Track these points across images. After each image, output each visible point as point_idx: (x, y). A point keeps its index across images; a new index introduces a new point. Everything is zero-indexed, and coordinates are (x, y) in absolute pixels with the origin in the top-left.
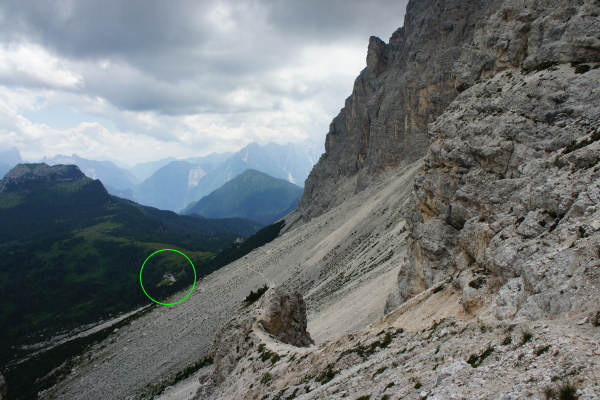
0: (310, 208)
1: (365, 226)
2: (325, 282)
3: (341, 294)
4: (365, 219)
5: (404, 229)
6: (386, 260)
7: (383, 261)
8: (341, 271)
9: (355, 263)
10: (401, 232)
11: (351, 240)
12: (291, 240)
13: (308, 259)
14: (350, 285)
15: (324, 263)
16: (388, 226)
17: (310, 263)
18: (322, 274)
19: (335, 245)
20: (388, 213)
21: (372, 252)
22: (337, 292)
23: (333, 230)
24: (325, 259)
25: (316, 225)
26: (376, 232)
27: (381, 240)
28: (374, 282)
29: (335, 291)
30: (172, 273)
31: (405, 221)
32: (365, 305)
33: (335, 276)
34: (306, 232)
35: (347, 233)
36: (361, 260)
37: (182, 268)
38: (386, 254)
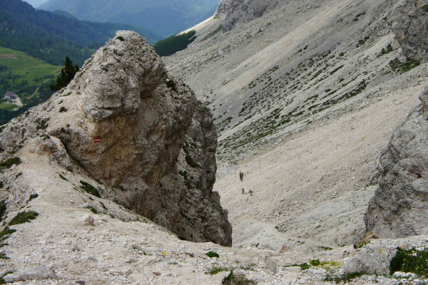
0: (235, 15)
1: (323, 39)
2: (249, 121)
3: (275, 139)
4: (323, 28)
5: (390, 48)
6: (353, 95)
7: (347, 96)
8: (276, 106)
9: (299, 97)
10: (383, 52)
11: (297, 60)
12: (202, 52)
13: (224, 83)
14: (288, 128)
15: (252, 92)
16: (361, 42)
17: (227, 90)
18: (246, 109)
19: (270, 65)
20: (366, 19)
21: (330, 82)
22: (268, 138)
23: (270, 42)
24: (252, 85)
25: (244, 33)
26: (339, 49)
27: (347, 63)
28: (335, 124)
29: (262, 135)
30: (19, 94)
31: (392, 36)
32: (315, 160)
33: (265, 113)
34: (227, 42)
35: (291, 48)
36: (311, 92)
37: (34, 88)
38: (352, 85)
